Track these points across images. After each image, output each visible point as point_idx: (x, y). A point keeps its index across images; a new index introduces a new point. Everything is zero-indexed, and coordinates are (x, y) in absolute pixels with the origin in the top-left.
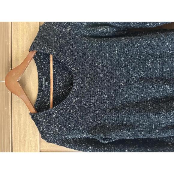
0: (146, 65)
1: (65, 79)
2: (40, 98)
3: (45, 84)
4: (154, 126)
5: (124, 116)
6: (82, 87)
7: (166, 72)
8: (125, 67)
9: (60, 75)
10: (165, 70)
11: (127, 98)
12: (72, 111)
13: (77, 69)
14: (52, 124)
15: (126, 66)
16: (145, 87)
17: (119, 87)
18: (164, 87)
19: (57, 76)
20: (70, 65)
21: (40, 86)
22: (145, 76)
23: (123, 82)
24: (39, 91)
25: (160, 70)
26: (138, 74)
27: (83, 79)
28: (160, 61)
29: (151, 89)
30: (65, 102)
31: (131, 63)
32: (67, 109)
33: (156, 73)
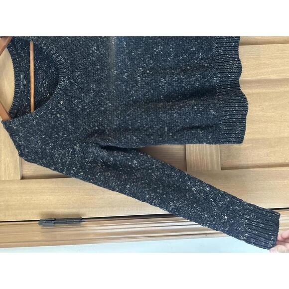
0: (155, 51)
1: (51, 76)
2: (16, 101)
3: (23, 82)
4: (166, 128)
5: (127, 118)
6: (71, 83)
7: (182, 60)
8: (128, 55)
9: (44, 71)
10: (181, 58)
11: (132, 96)
12: (58, 115)
13: (65, 59)
14: (32, 134)
15: (130, 53)
16: (154, 79)
17: (121, 81)
18: (178, 78)
19: (40, 72)
20: (54, 54)
21: (17, 85)
22: (156, 67)
23: (126, 74)
24: (16, 93)
25: (174, 57)
26: (146, 63)
27: (73, 71)
28: (172, 44)
29: (162, 82)
30: (49, 104)
31: (136, 48)
32: (52, 114)
33: (169, 62)
